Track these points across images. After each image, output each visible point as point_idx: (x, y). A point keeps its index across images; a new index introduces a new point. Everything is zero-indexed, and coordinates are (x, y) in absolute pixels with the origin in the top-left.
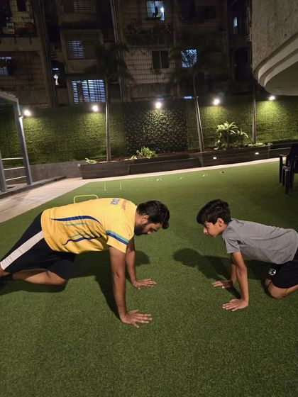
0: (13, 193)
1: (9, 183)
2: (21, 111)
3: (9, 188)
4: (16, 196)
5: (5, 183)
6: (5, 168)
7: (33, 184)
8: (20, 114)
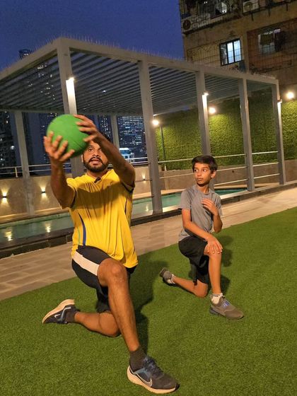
0: (260, 193)
1: (256, 181)
2: (280, 94)
3: (256, 187)
4: (263, 197)
5: (253, 181)
6: (254, 163)
7: (286, 184)
8: (279, 99)
